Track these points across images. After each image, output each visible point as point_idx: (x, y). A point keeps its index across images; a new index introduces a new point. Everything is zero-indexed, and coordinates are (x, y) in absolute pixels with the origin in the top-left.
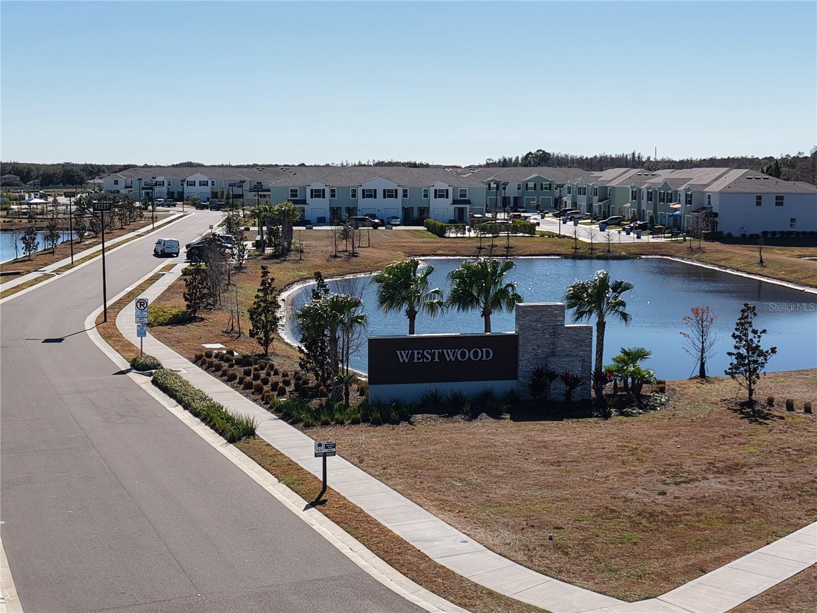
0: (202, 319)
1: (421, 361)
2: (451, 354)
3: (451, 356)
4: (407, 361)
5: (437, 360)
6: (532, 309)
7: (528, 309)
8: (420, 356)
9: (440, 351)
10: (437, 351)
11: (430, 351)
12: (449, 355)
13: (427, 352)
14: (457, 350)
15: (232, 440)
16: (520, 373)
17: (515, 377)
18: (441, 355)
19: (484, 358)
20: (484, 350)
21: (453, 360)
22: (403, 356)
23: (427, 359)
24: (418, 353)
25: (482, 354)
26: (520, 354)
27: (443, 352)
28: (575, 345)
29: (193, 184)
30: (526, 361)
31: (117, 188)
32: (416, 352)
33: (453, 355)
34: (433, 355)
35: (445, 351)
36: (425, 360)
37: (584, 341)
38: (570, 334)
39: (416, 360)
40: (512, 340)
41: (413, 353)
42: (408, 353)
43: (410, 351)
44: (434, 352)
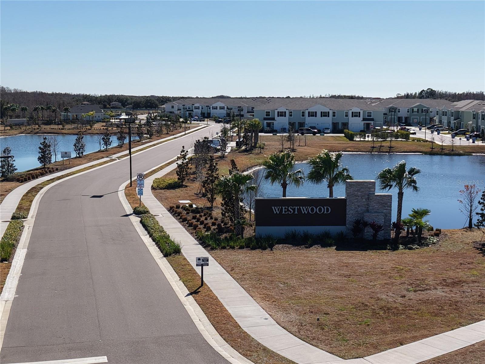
0: (186, 186)
1: (287, 213)
2: (305, 210)
3: (305, 211)
4: (278, 213)
5: (296, 213)
6: (355, 183)
7: (353, 184)
8: (286, 210)
9: (299, 207)
10: (296, 207)
11: (292, 207)
12: (304, 210)
13: (291, 208)
14: (308, 207)
15: (166, 255)
16: (347, 222)
17: (344, 224)
18: (299, 210)
19: (325, 212)
20: (325, 207)
21: (306, 213)
22: (276, 210)
23: (291, 212)
24: (285, 208)
25: (324, 210)
26: (347, 211)
27: (300, 208)
28: (381, 206)
29: (216, 108)
30: (351, 215)
31: (172, 110)
32: (284, 208)
33: (306, 210)
34: (294, 210)
35: (301, 207)
36: (289, 213)
37: (386, 204)
38: (378, 199)
39: (284, 213)
40: (343, 202)
41: (282, 208)
42: (279, 208)
43: (280, 207)
44: (295, 208)
